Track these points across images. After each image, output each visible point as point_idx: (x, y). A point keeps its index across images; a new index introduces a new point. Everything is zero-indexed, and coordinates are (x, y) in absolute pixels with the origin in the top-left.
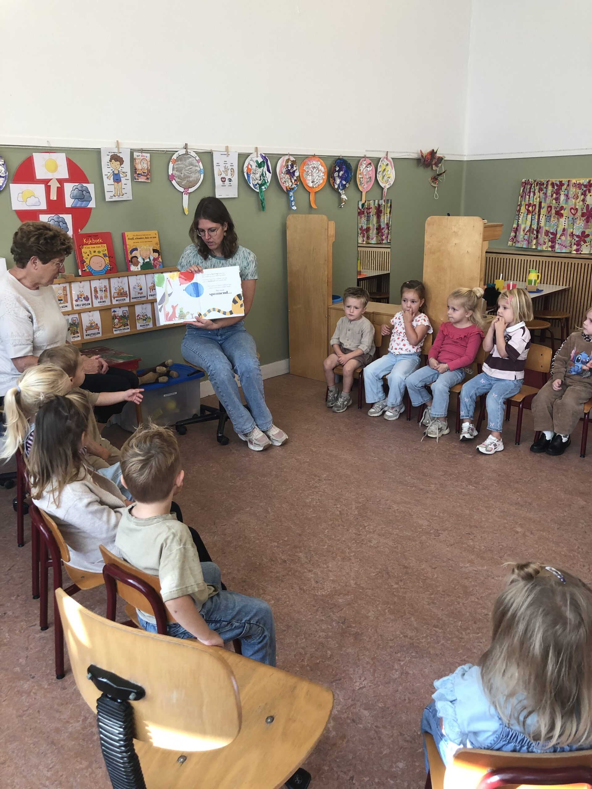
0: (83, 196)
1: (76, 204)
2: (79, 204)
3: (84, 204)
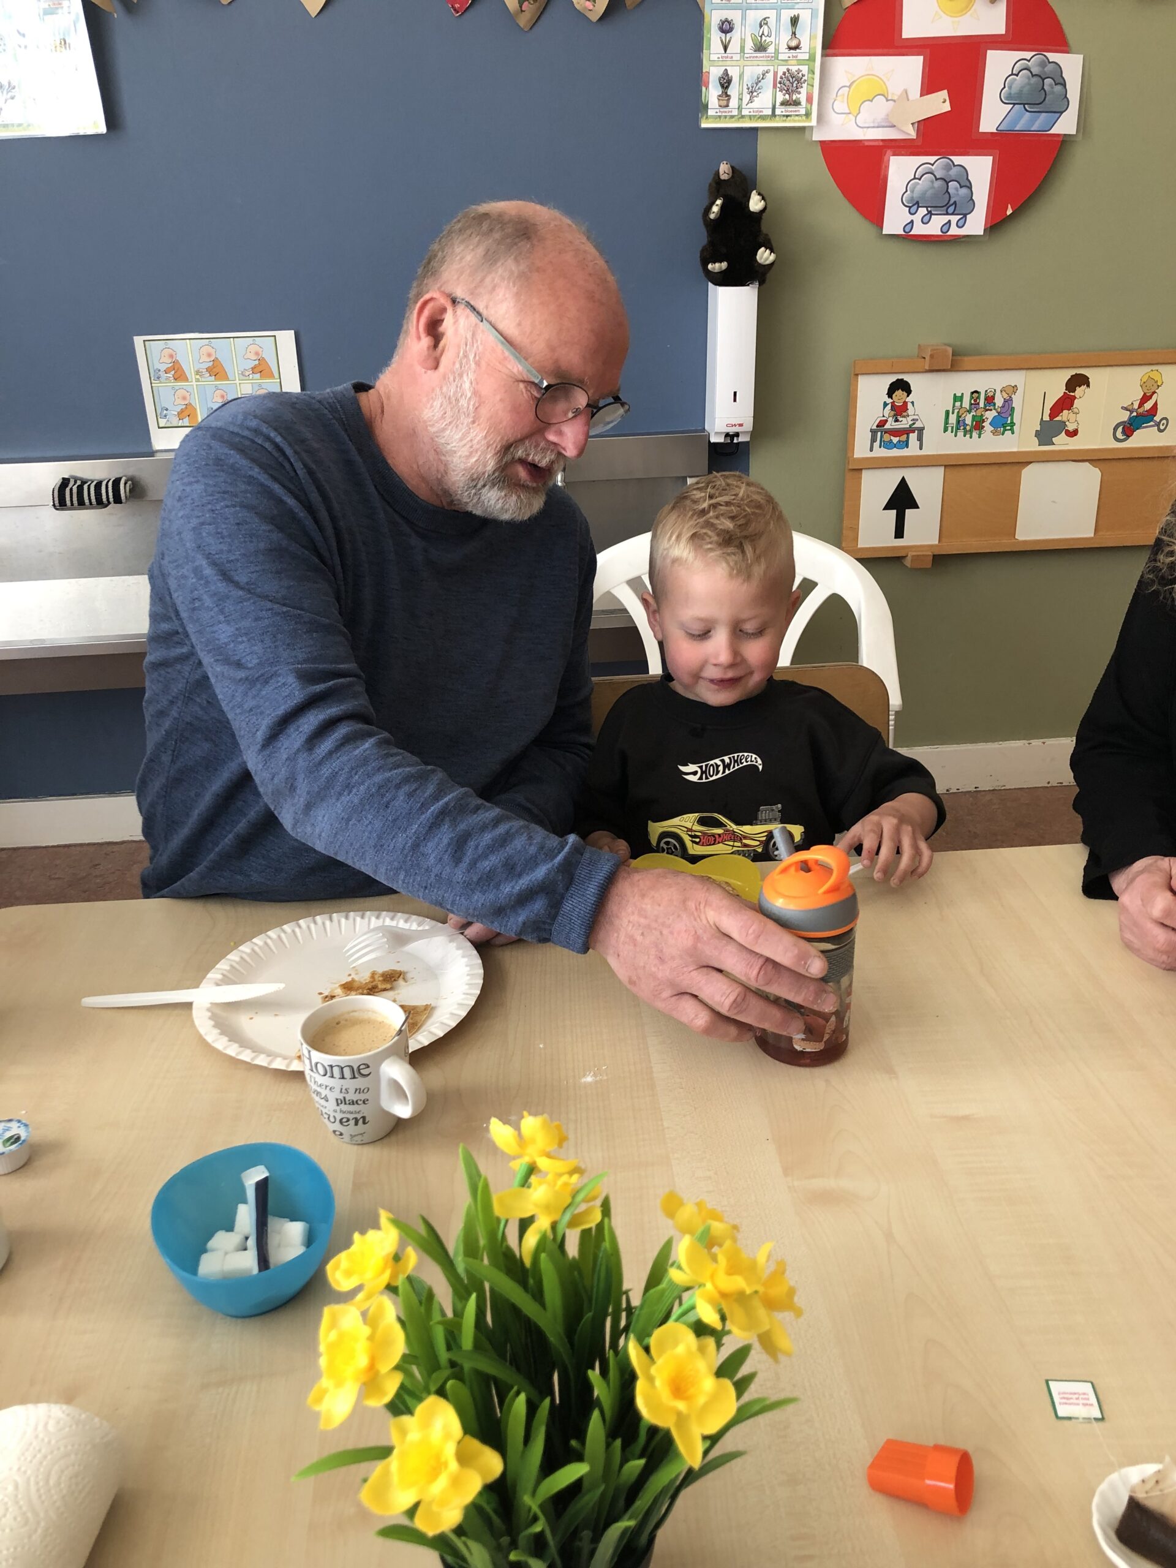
0: (1041, 94)
1: (1015, 123)
2: (1023, 123)
3: (1037, 123)
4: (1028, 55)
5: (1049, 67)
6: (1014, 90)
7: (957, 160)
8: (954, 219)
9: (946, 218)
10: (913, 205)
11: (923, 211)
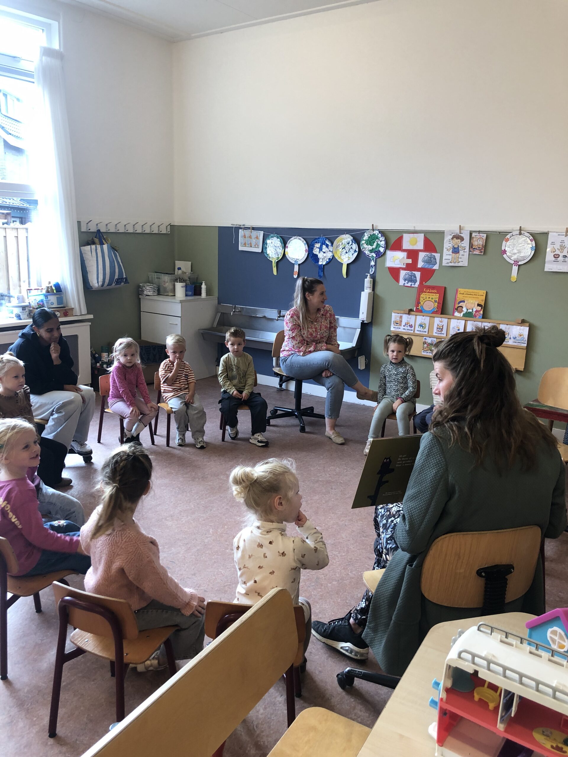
0: (431, 261)
1: (425, 266)
2: (427, 266)
3: (430, 266)
4: (428, 253)
5: (432, 256)
6: (425, 260)
7: (413, 272)
8: (413, 283)
9: (411, 283)
10: (405, 280)
11: (407, 281)
